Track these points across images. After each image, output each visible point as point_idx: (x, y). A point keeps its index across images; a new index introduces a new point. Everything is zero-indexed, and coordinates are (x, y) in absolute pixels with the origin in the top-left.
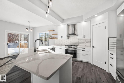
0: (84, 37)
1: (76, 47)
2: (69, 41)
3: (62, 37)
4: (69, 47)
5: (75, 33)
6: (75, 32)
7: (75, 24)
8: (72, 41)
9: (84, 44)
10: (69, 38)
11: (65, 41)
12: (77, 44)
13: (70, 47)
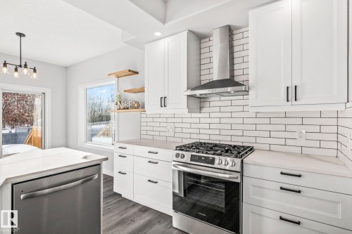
0: (292, 94)
1: (238, 161)
2: (202, 120)
3: (163, 102)
4: (193, 159)
5: (236, 79)
6: (236, 73)
7: (238, 28)
8: (218, 121)
9: (289, 142)
10: (201, 108)
11: (184, 120)
12: (246, 142)
13: (199, 159)
